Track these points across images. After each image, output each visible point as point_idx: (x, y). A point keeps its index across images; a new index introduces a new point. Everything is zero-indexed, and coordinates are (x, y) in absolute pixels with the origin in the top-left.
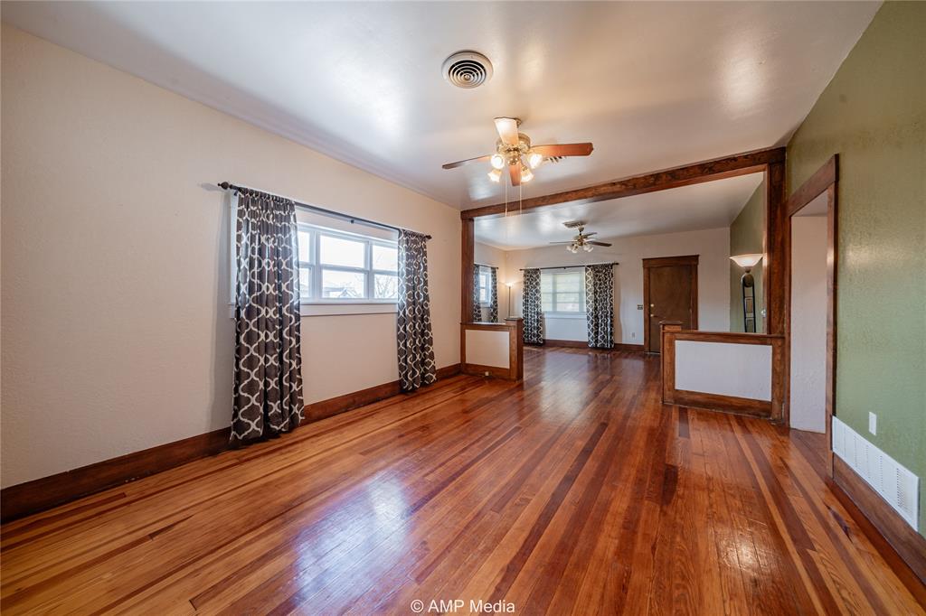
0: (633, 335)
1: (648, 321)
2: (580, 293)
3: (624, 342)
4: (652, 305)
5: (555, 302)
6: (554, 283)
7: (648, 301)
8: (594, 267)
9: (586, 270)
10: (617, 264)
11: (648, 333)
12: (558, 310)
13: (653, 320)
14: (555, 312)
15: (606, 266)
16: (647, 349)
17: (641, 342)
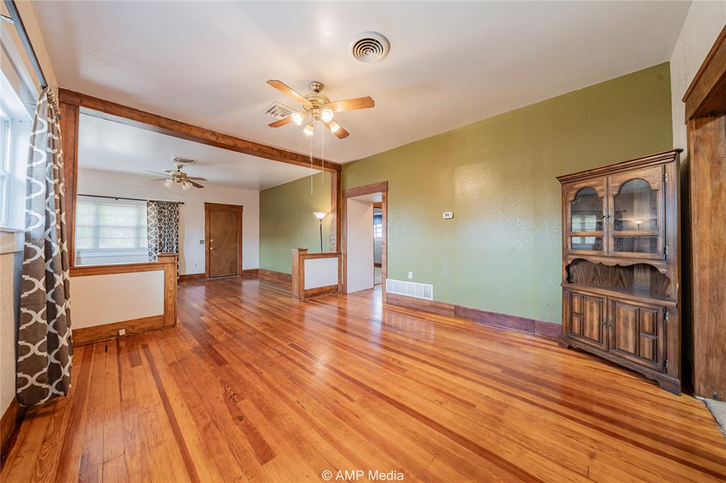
0: (196, 266)
1: (208, 253)
2: (138, 228)
3: (187, 274)
4: (212, 240)
5: (97, 238)
6: (97, 216)
7: (208, 237)
8: (158, 203)
9: (148, 205)
10: (183, 203)
11: (208, 263)
12: (102, 246)
13: (212, 252)
14: (97, 250)
15: (173, 204)
16: (207, 276)
17: (203, 271)
